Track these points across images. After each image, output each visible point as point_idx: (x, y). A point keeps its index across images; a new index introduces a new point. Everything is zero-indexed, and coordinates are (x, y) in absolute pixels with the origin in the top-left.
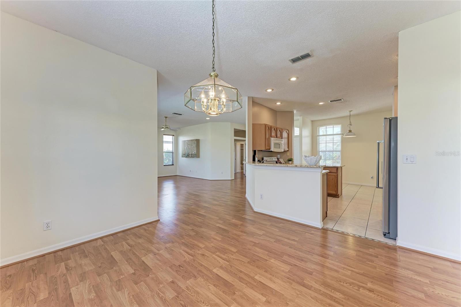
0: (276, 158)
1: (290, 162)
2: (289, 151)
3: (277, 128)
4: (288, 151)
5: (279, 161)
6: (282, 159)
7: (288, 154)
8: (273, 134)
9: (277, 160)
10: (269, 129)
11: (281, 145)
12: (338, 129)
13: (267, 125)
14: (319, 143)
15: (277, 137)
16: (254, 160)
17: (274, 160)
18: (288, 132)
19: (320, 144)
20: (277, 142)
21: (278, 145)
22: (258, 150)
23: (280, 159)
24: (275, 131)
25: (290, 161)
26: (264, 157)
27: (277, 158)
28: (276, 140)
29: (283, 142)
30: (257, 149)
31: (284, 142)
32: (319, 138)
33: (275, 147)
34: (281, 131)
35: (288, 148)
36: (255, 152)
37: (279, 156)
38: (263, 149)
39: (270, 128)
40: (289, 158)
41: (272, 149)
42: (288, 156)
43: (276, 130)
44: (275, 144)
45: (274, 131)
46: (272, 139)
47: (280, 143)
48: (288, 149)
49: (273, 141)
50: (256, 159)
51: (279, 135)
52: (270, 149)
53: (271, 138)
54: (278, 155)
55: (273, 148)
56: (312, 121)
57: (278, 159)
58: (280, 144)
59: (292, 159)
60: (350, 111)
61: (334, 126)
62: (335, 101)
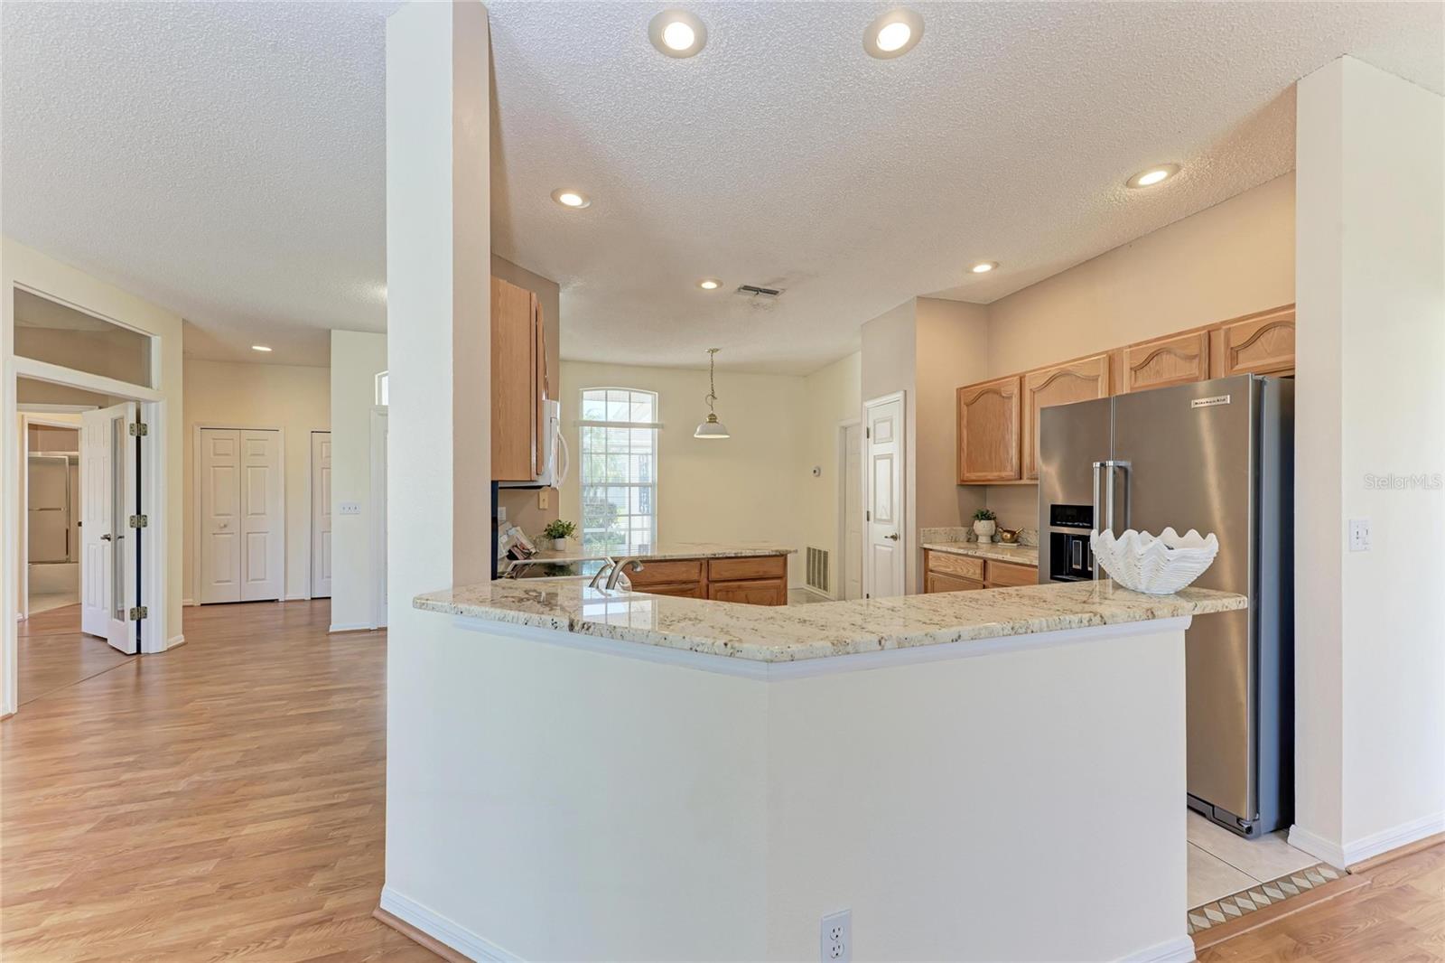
1: (561, 543)
5: (518, 542)
7: (544, 498)
14: (583, 453)
19: (586, 456)
25: (562, 535)
32: (582, 432)
42: (545, 509)
59: (566, 525)
60: (713, 351)
61: (632, 394)
62: (758, 290)
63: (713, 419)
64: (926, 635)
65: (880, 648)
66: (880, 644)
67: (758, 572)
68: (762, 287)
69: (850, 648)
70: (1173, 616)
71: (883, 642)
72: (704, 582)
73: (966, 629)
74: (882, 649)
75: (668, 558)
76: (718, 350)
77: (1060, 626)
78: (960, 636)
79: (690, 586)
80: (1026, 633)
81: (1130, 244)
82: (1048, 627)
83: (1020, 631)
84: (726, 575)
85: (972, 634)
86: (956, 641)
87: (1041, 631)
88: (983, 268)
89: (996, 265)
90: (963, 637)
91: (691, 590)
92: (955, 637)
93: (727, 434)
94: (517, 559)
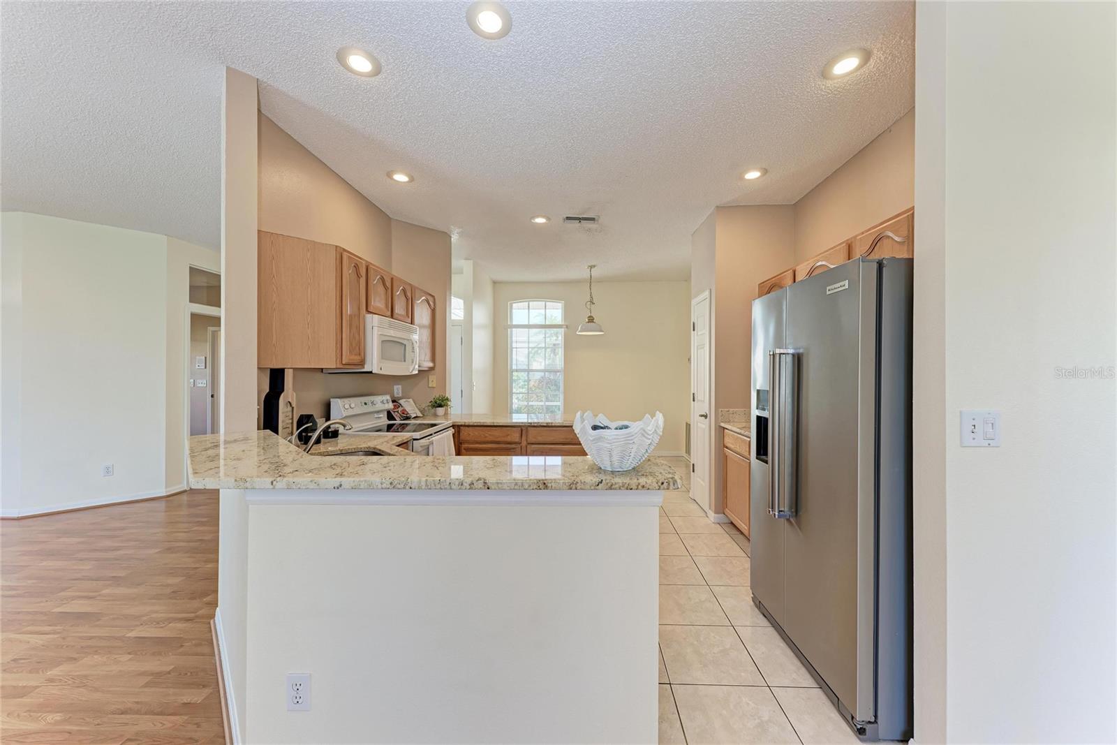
0: (388, 397)
1: (440, 411)
2: (437, 369)
3: (392, 279)
4: (432, 369)
5: (400, 409)
6: (411, 400)
7: (433, 380)
8: (378, 302)
9: (390, 406)
10: (359, 276)
11: (408, 349)
12: (555, 313)
13: (345, 254)
14: (512, 348)
15: (392, 316)
16: (269, 420)
17: (379, 406)
18: (431, 303)
19: (514, 350)
20: (392, 333)
21: (395, 347)
22: (295, 369)
23: (402, 402)
24: (386, 288)
25: (440, 406)
26: (332, 400)
27: (392, 396)
28: (391, 326)
29: (416, 337)
30: (289, 361)
31: (418, 336)
32: (511, 332)
33: (384, 356)
34: (409, 294)
35: (433, 359)
36: (277, 378)
37: (398, 390)
38: (330, 363)
39: (363, 271)
40: (436, 394)
41: (374, 363)
42: (433, 387)
43: (388, 284)
44: (386, 343)
45: (381, 289)
46: (373, 321)
47: (405, 342)
48: (431, 365)
49: (376, 328)
50: (285, 416)
51: (400, 309)
52: (362, 363)
53: (369, 316)
54: (395, 387)
55: (375, 361)
56: (495, 283)
57: (393, 401)
58: (405, 345)
59: (447, 399)
60: (591, 267)
61: (547, 303)
62: (579, 219)
63: (591, 320)
64: (311, 481)
65: (272, 487)
66: (272, 484)
67: (567, 439)
68: (581, 217)
69: (248, 485)
70: (571, 489)
71: (275, 483)
72: (524, 443)
73: (347, 481)
74: (274, 488)
75: (495, 424)
76: (594, 266)
77: (439, 486)
78: (341, 485)
79: (513, 446)
80: (404, 488)
81: (889, 129)
82: (427, 485)
83: (399, 486)
84: (540, 439)
85: (353, 485)
86: (338, 488)
87: (420, 488)
88: (753, 175)
89: (765, 171)
90: (343, 486)
91: (513, 449)
92: (338, 484)
93: (602, 331)
94: (395, 420)
